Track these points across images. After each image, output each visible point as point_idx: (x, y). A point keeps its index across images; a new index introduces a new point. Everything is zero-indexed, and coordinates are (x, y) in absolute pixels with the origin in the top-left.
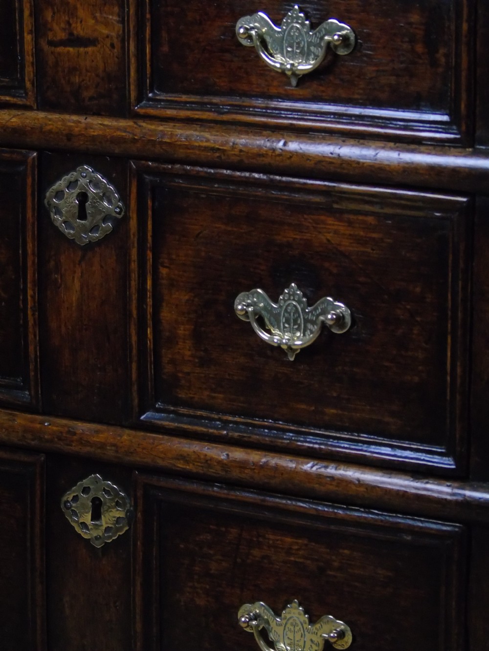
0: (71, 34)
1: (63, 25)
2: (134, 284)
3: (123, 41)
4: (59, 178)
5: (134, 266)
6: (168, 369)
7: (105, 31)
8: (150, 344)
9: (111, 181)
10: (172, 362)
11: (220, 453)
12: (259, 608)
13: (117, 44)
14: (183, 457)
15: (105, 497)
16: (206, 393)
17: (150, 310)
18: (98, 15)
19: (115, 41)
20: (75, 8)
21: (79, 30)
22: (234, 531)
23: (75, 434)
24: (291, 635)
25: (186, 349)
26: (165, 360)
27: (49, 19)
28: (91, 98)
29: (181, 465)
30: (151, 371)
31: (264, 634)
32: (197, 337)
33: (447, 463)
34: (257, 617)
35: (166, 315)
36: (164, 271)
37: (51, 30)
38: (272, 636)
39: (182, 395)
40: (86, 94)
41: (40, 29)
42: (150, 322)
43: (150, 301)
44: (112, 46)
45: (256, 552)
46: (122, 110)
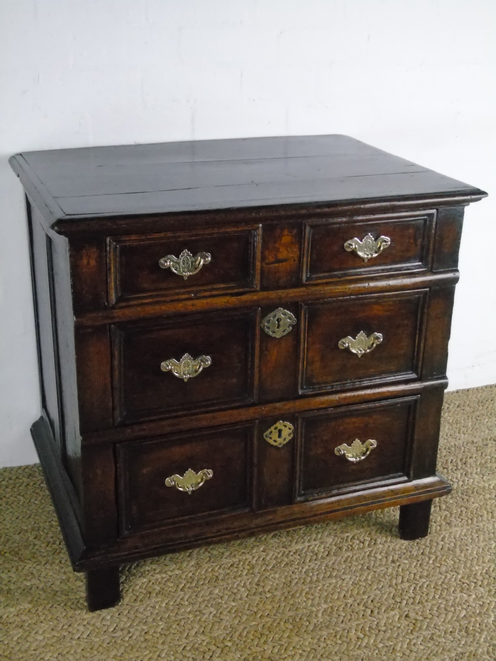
15: (283, 428)
20: (279, 248)
21: (280, 256)
23: (276, 408)
33: (414, 376)
39: (315, 381)
41: (263, 259)
44: (295, 260)
46: (298, 284)
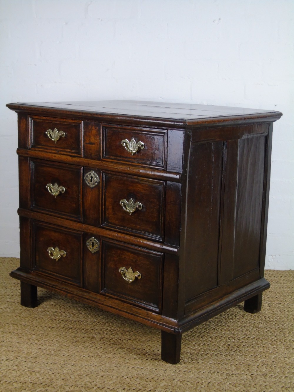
0: (90, 142)
1: (89, 140)
2: (101, 196)
3: (100, 144)
4: (87, 173)
5: (101, 193)
6: (107, 215)
7: (96, 142)
8: (104, 210)
9: (97, 174)
10: (108, 214)
11: (116, 234)
12: (124, 268)
13: (99, 145)
14: (109, 235)
16: (114, 221)
17: (104, 202)
18: (95, 138)
19: (98, 144)
22: (119, 251)
24: (129, 275)
25: (111, 211)
26: (107, 213)
27: (86, 138)
28: (94, 156)
29: (108, 236)
30: (104, 216)
31: (124, 274)
32: (113, 209)
34: (123, 271)
35: (107, 203)
36: (107, 194)
37: (86, 140)
38: (126, 275)
40: (93, 155)
42: (104, 205)
43: (104, 200)
45: (123, 256)
